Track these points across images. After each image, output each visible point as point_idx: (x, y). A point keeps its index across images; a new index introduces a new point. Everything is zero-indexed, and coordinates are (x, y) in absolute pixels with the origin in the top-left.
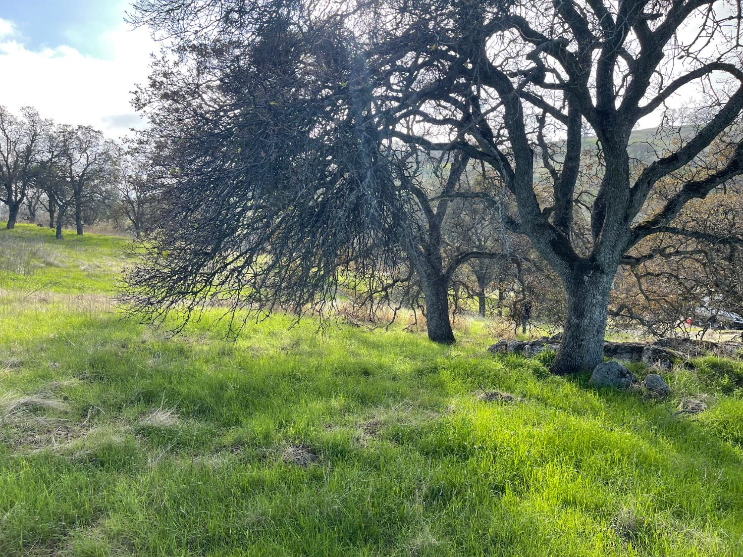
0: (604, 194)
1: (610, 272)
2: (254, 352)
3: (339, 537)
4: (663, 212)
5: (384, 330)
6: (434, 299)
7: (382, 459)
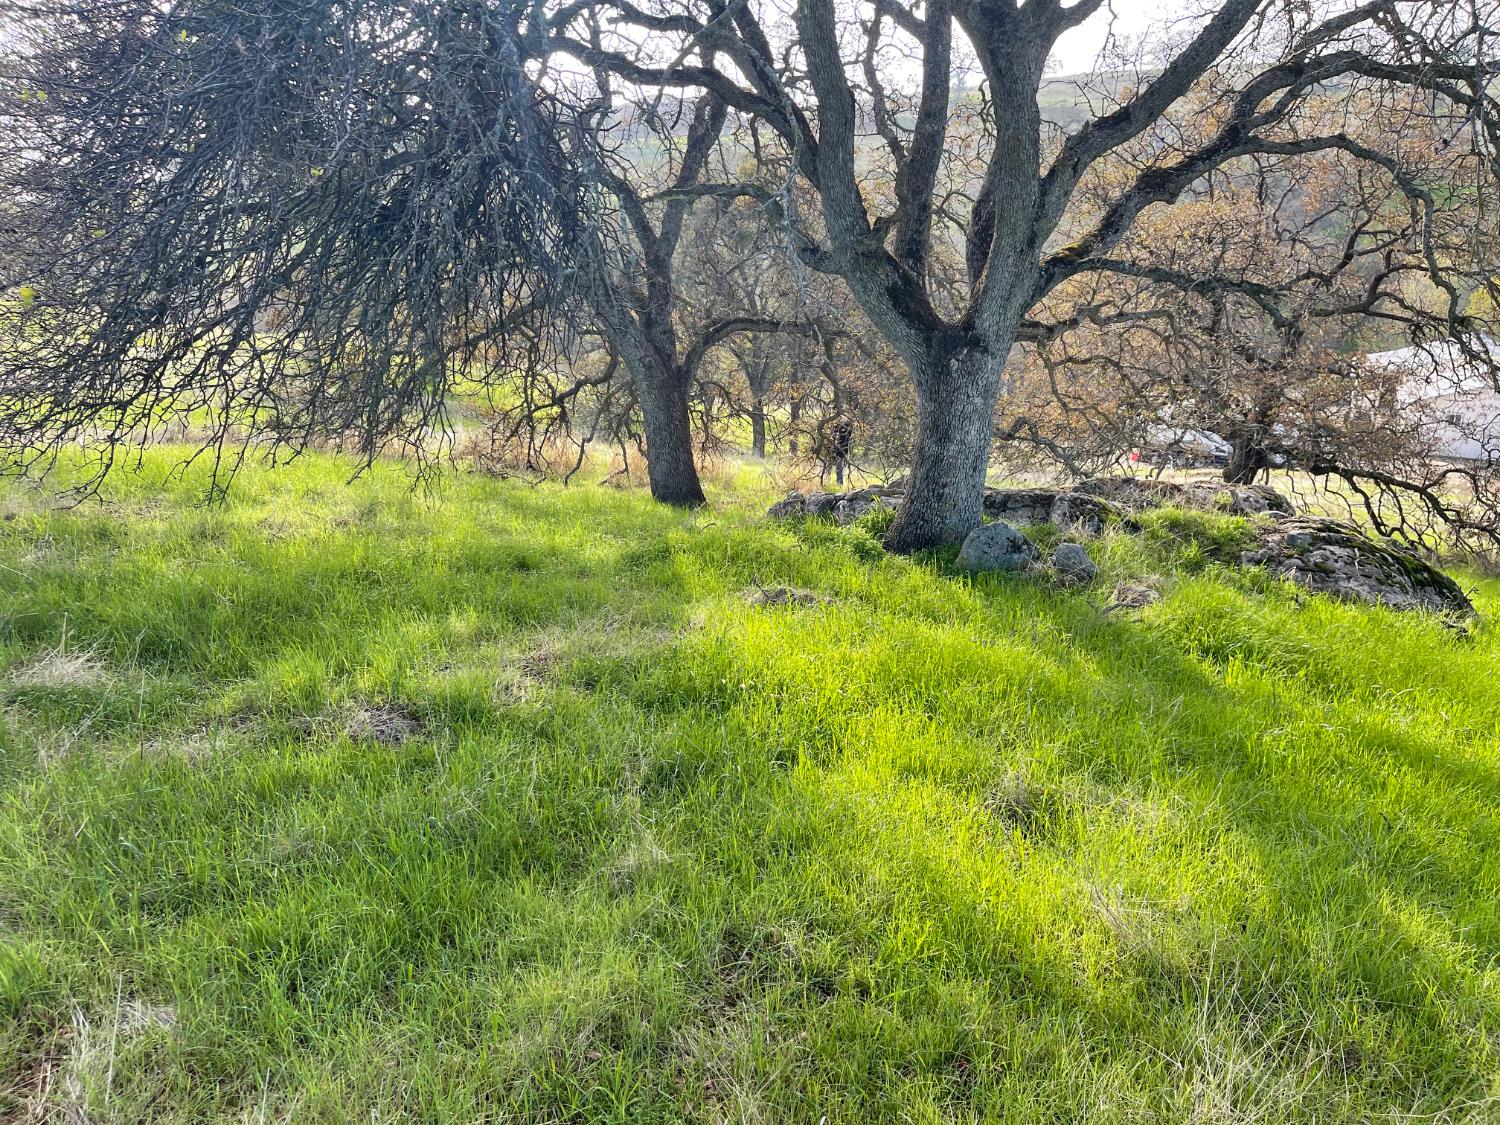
0: (993, 193)
1: (999, 349)
2: (273, 532)
3: (471, 865)
4: (1100, 230)
5: (559, 486)
6: (662, 417)
7: (558, 720)
